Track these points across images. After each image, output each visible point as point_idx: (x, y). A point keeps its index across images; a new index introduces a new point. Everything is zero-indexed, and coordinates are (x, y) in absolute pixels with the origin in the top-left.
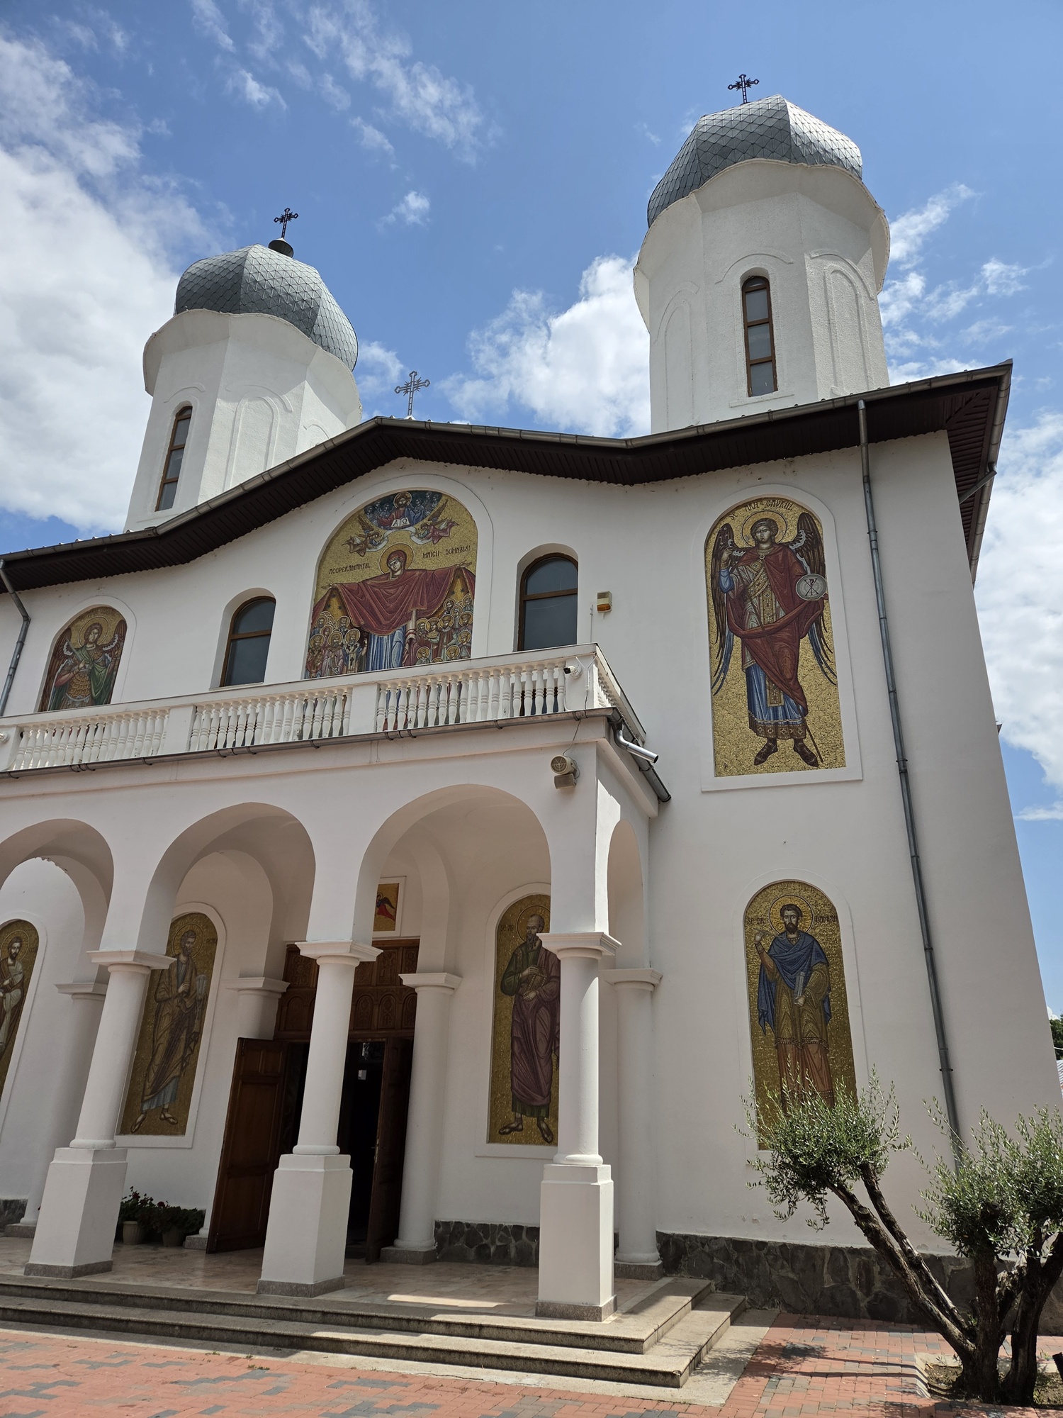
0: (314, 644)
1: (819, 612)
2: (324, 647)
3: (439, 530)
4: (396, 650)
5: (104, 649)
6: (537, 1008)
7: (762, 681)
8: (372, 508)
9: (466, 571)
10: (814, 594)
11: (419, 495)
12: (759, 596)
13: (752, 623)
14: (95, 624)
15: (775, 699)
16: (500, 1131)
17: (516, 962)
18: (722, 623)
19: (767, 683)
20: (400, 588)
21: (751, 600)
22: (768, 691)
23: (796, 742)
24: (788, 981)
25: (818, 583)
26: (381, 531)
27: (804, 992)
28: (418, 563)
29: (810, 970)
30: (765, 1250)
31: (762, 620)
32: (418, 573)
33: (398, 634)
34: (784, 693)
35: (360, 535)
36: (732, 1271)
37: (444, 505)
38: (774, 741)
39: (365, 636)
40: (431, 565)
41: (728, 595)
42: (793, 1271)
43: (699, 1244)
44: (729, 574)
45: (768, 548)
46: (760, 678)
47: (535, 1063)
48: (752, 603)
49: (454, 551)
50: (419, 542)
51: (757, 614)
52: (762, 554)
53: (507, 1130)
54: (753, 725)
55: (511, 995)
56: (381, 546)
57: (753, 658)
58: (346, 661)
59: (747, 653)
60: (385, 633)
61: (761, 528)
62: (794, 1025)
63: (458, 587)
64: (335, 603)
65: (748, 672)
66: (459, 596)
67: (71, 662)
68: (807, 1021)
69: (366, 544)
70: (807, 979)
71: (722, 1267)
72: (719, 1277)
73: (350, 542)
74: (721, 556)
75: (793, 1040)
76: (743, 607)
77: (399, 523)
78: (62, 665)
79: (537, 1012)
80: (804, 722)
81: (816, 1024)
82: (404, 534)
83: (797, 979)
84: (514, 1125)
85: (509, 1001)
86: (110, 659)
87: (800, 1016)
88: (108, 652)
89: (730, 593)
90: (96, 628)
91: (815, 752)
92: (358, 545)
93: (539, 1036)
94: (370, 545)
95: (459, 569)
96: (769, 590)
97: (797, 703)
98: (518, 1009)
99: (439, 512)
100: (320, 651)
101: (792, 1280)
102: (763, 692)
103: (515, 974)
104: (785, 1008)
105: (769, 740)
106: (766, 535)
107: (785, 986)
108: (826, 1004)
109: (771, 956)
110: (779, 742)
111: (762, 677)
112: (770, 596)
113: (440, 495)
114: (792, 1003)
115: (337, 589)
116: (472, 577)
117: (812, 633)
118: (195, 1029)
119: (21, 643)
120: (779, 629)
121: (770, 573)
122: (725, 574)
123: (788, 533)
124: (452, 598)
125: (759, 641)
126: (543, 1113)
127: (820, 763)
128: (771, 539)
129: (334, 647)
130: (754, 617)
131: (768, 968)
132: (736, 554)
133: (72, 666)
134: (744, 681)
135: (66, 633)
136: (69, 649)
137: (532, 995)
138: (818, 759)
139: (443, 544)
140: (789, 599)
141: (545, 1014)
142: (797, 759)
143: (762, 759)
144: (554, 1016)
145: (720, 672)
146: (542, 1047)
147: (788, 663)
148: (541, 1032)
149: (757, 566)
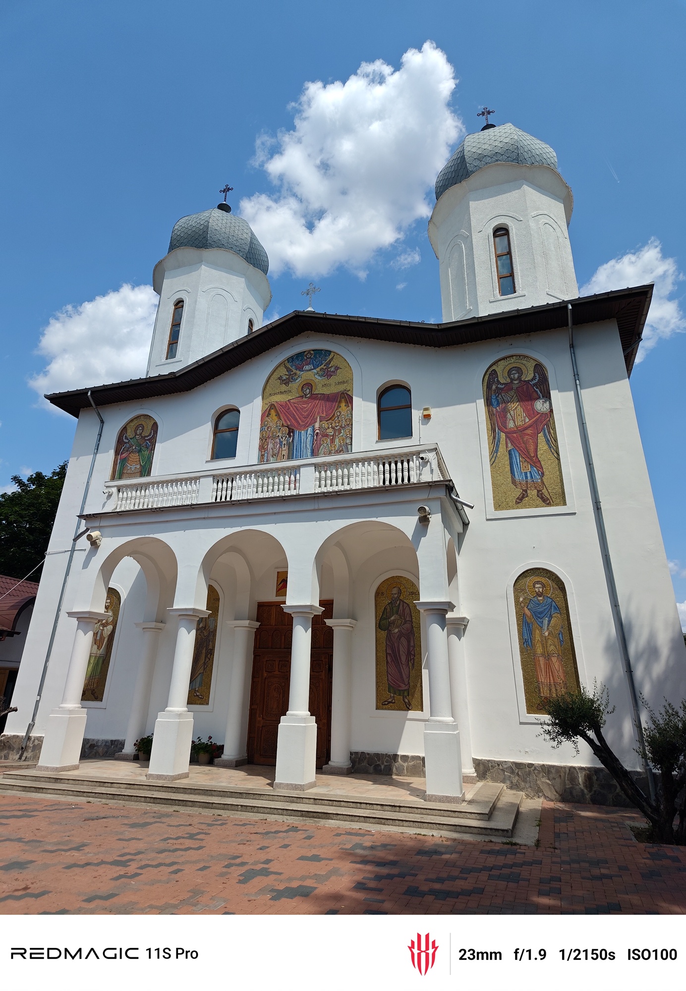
0: (263, 436)
1: (548, 419)
2: (268, 437)
3: (330, 371)
4: (309, 439)
5: (146, 438)
6: (399, 638)
7: (518, 458)
8: (291, 359)
9: (347, 394)
10: (545, 409)
11: (318, 352)
12: (514, 410)
13: (511, 425)
14: (140, 425)
15: (525, 468)
16: (383, 703)
17: (387, 613)
18: (494, 425)
19: (521, 459)
20: (310, 404)
21: (510, 412)
22: (521, 463)
23: (538, 491)
24: (539, 623)
25: (548, 403)
26: (298, 372)
27: (548, 629)
29: (551, 617)
30: (533, 768)
31: (516, 423)
32: (319, 396)
33: (310, 430)
34: (530, 464)
35: (286, 375)
36: (515, 779)
37: (332, 358)
38: (526, 491)
39: (291, 432)
40: (327, 391)
41: (496, 409)
42: (549, 779)
43: (496, 765)
44: (497, 397)
45: (517, 384)
47: (400, 668)
48: (510, 414)
49: (339, 383)
50: (319, 378)
51: (513, 420)
52: (515, 387)
53: (386, 703)
54: (514, 482)
55: (385, 631)
56: (297, 381)
57: (512, 445)
58: (281, 445)
59: (509, 442)
60: (303, 430)
61: (513, 372)
62: (543, 647)
63: (344, 404)
64: (273, 412)
65: (510, 453)
66: (344, 409)
67: (128, 445)
68: (551, 645)
69: (289, 379)
70: (549, 621)
71: (510, 777)
72: (508, 782)
73: (280, 378)
74: (492, 388)
75: (543, 655)
76: (505, 417)
77: (307, 367)
78: (123, 447)
79: (400, 640)
80: (542, 480)
81: (555, 646)
82: (310, 374)
83: (544, 621)
84: (390, 700)
85: (384, 634)
86: (150, 444)
87: (546, 642)
88: (148, 440)
89: (497, 408)
90: (140, 427)
91: (549, 497)
92: (285, 380)
93: (401, 653)
94: (292, 380)
95: (343, 393)
96: (519, 407)
97: (538, 470)
98: (389, 637)
99: (330, 362)
100: (266, 440)
101: (548, 784)
102: (519, 464)
103: (386, 619)
104: (538, 637)
105: (523, 490)
106: (516, 376)
107: (537, 625)
108: (561, 635)
109: (529, 609)
110: (528, 491)
111: (517, 455)
112: (521, 410)
113: (330, 352)
114: (542, 635)
115: (274, 405)
116: (350, 399)
117: (544, 431)
118: (210, 647)
119: (100, 435)
120: (526, 428)
121: (519, 397)
122: (494, 398)
123: (528, 375)
124: (340, 410)
125: (515, 435)
126: (406, 694)
127: (552, 503)
128: (519, 378)
129: (274, 437)
130: (511, 422)
131: (527, 615)
132: (500, 386)
133: (129, 448)
134: (507, 458)
135: (124, 429)
136: (126, 438)
137: (396, 630)
138: (551, 501)
139: (333, 380)
140: (531, 413)
141: (404, 641)
142: (539, 501)
143: (520, 501)
144: (409, 642)
145: (494, 453)
146: (403, 658)
147: (532, 448)
148: (403, 651)
149: (512, 393)
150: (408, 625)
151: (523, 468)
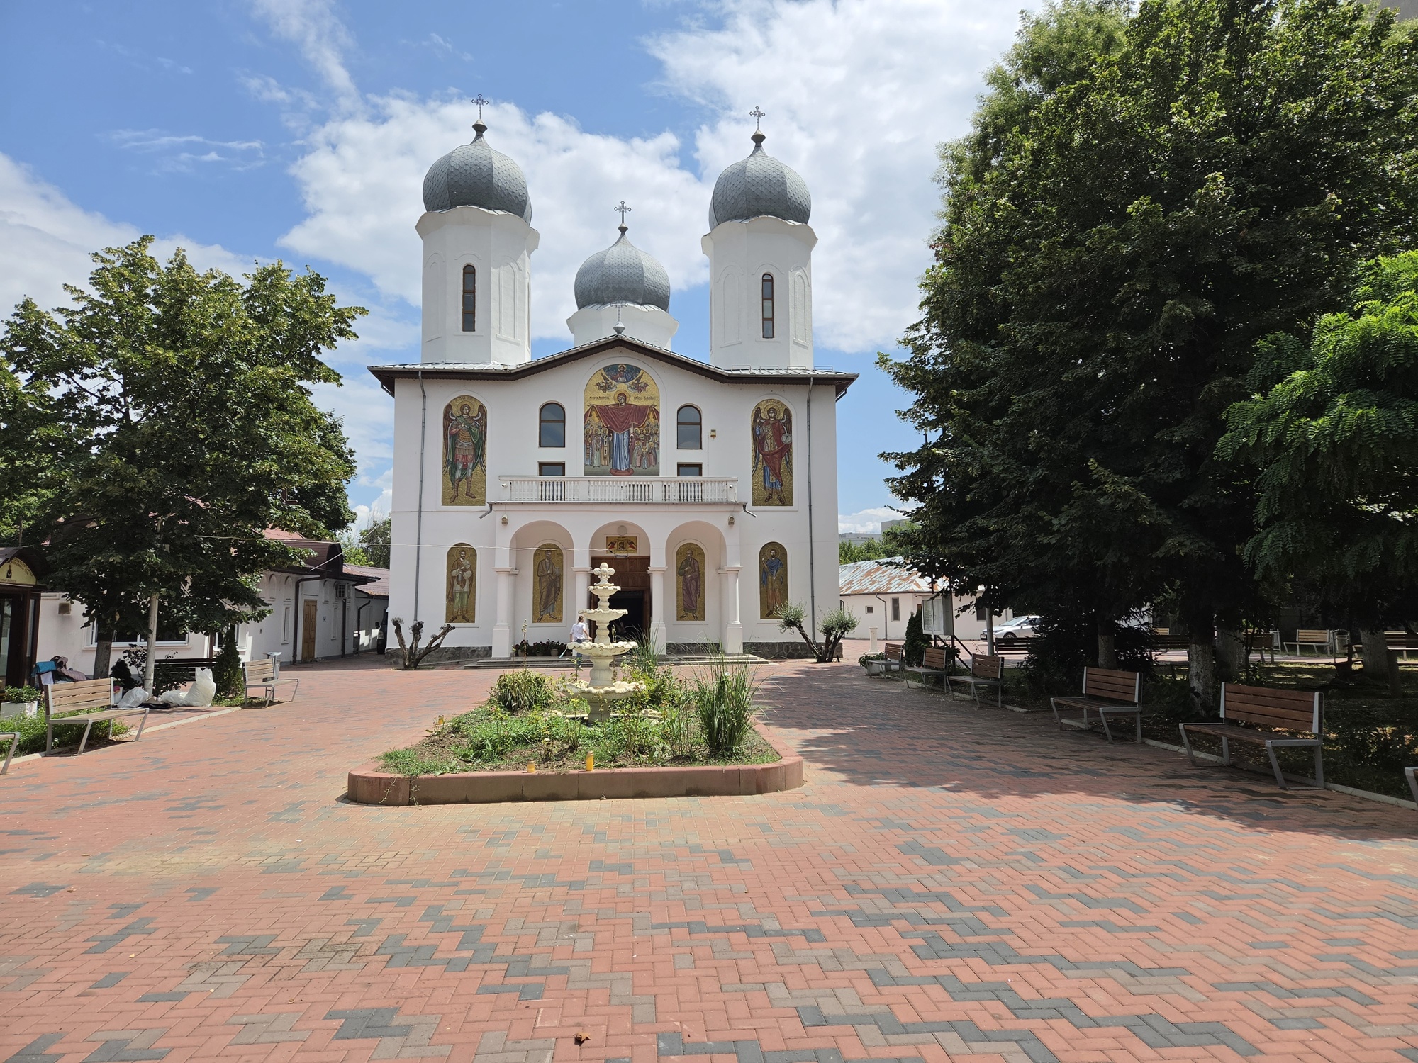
0: (586, 432)
1: (789, 449)
2: (592, 434)
3: (640, 386)
4: (625, 440)
5: (474, 418)
6: (691, 580)
7: (768, 472)
8: (607, 369)
9: (655, 409)
10: (788, 441)
11: (630, 367)
12: (769, 439)
13: (766, 450)
14: (465, 405)
16: (682, 619)
17: (683, 566)
18: (756, 448)
19: (770, 473)
20: (625, 412)
21: (766, 441)
22: (770, 476)
23: (778, 496)
25: (789, 439)
26: (614, 382)
27: (775, 576)
28: (632, 401)
29: (778, 569)
31: (770, 449)
32: (632, 406)
33: (626, 433)
34: (775, 478)
35: (603, 382)
37: (642, 375)
39: (610, 432)
40: (639, 403)
41: (758, 437)
45: (773, 420)
46: (768, 470)
47: (691, 597)
51: (768, 446)
52: (771, 422)
53: (684, 618)
54: (765, 488)
55: (682, 576)
57: (766, 463)
58: (603, 443)
59: (764, 461)
60: (620, 432)
61: (771, 411)
62: (772, 586)
63: (651, 416)
64: (594, 413)
65: (764, 468)
66: (652, 420)
67: (456, 422)
68: (776, 584)
69: (606, 387)
70: (777, 572)
73: (598, 384)
74: (757, 421)
76: (764, 443)
77: (621, 380)
78: (452, 424)
80: (781, 489)
81: (778, 585)
83: (774, 572)
84: (685, 616)
85: (682, 578)
86: (480, 423)
87: (774, 583)
88: (478, 421)
90: (467, 407)
91: (783, 500)
92: (602, 387)
95: (652, 408)
96: (772, 437)
97: (779, 480)
98: (685, 580)
99: (640, 377)
100: (590, 436)
102: (768, 476)
103: (683, 569)
104: (770, 580)
105: (770, 495)
106: (773, 415)
107: (770, 573)
108: (782, 580)
109: (766, 565)
110: (773, 496)
112: (773, 440)
113: (640, 370)
114: (772, 579)
115: (595, 407)
116: (658, 413)
117: (785, 457)
119: (424, 409)
120: (775, 453)
121: (774, 432)
122: (758, 429)
123: (781, 415)
125: (768, 457)
126: (695, 612)
127: (784, 504)
128: (774, 417)
129: (597, 435)
131: (765, 569)
132: (762, 421)
133: (457, 425)
134: (762, 472)
135: (449, 407)
136: (453, 416)
137: (689, 576)
139: (642, 394)
140: (779, 442)
141: (694, 582)
142: (778, 502)
143: (768, 501)
144: (697, 582)
145: (755, 465)
146: (693, 592)
147: (777, 467)
148: (693, 588)
149: (769, 427)
150: (696, 573)
151: (771, 479)
